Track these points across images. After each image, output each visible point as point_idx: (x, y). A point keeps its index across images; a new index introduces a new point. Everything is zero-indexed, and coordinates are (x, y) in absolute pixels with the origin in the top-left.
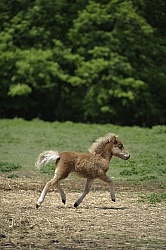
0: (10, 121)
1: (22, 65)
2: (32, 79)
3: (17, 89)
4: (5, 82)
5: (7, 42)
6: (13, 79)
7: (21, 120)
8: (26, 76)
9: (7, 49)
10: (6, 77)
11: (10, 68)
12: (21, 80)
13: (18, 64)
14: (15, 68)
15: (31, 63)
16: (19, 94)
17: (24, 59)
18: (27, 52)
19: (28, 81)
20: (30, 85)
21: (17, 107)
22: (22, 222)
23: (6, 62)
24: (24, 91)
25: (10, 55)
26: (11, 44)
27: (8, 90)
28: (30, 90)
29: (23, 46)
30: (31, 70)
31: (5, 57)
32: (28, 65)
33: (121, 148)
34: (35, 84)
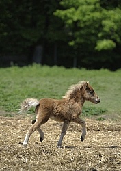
0: (97, 72)
1: (108, 24)
2: (116, 35)
3: (104, 44)
4: (93, 38)
5: (95, 4)
6: (100, 35)
7: (106, 71)
8: (111, 33)
9: (95, 10)
10: (93, 34)
11: (97, 26)
12: (107, 37)
13: (104, 22)
14: (102, 26)
15: (115, 22)
16: (105, 48)
17: (109, 18)
18: (112, 12)
19: (113, 37)
20: (114, 41)
21: (104, 60)
22: (110, 159)
23: (94, 21)
24: (109, 46)
25: (97, 15)
26: (98, 5)
27: (95, 45)
28: (114, 45)
29: (108, 7)
30: (115, 27)
31: (93, 17)
32: (113, 24)
33: (92, 93)
34: (118, 40)
